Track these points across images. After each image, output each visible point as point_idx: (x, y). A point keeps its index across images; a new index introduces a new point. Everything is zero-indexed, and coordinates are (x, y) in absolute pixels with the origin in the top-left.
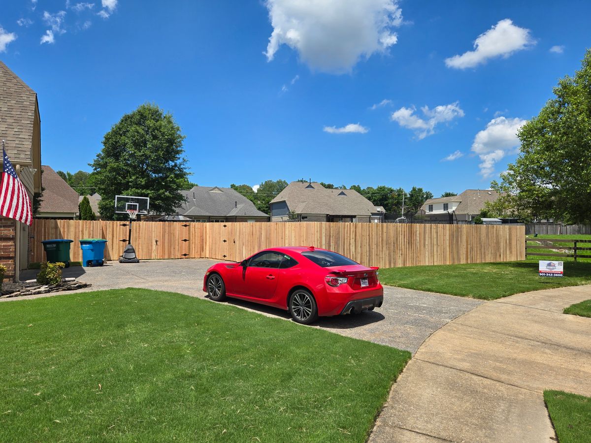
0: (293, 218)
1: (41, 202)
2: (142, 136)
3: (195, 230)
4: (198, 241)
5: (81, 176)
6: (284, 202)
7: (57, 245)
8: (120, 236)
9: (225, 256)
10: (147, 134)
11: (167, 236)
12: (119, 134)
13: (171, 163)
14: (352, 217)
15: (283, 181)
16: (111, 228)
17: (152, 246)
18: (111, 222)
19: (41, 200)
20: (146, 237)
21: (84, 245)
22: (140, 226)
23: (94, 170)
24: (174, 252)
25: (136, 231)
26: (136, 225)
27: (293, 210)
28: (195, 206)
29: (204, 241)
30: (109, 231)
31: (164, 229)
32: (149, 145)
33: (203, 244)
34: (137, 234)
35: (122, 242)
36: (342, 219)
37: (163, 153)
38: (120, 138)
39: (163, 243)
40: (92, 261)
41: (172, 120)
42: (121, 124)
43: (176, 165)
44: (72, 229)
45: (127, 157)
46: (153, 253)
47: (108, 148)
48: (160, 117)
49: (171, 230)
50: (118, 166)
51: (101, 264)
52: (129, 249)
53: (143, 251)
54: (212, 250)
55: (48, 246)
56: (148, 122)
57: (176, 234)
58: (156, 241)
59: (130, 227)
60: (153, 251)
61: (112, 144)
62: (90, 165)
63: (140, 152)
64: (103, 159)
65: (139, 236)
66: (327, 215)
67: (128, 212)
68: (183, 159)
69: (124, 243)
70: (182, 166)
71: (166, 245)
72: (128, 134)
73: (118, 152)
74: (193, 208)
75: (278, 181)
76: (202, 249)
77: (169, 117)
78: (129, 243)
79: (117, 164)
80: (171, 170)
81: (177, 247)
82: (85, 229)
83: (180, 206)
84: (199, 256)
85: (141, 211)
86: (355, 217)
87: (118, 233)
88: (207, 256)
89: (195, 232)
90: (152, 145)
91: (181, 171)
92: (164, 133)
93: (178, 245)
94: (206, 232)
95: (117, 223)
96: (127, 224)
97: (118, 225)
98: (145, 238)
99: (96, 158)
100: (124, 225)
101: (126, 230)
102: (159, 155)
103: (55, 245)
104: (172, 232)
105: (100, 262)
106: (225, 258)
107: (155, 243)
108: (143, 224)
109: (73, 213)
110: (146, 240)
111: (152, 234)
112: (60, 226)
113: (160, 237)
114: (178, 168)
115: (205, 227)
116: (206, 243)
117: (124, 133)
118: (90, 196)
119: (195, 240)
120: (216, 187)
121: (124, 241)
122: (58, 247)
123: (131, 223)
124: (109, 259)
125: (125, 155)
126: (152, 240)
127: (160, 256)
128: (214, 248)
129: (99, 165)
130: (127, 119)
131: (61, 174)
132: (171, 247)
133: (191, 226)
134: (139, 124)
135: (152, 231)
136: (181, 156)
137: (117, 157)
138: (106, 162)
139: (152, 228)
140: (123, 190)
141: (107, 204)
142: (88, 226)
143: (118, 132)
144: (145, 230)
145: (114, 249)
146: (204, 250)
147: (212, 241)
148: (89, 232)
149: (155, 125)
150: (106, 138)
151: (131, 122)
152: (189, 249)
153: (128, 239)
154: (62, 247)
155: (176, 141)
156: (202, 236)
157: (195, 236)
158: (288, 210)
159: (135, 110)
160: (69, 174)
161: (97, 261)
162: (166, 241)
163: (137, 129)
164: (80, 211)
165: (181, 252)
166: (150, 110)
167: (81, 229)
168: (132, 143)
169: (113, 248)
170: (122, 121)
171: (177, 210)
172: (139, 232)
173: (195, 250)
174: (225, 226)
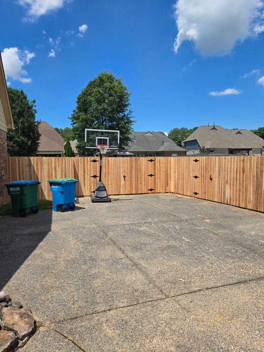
0: (204, 152)
1: (39, 144)
2: (102, 95)
3: (160, 165)
4: (163, 176)
5: (67, 130)
6: (196, 140)
7: (20, 188)
8: (90, 171)
9: (196, 193)
10: (105, 93)
11: (134, 171)
12: (87, 95)
13: (122, 114)
14: (248, 150)
15: (185, 128)
16: (83, 164)
17: (120, 181)
18: (82, 158)
19: (40, 143)
20: (115, 173)
21: (53, 187)
22: (108, 162)
23: (72, 122)
24: (141, 187)
25: (105, 167)
26: (105, 161)
27: (203, 146)
28: (135, 145)
29: (169, 175)
30: (81, 166)
31: (131, 164)
32: (107, 101)
33: (167, 179)
34: (107, 169)
35: (92, 178)
36: (239, 152)
37: (116, 107)
38: (87, 98)
39: (131, 178)
40: (62, 205)
41: (122, 82)
42: (88, 88)
43: (124, 115)
44: (45, 166)
45: (92, 111)
46: (121, 188)
47: (80, 105)
48: (113, 81)
49: (137, 165)
50: (87, 118)
51: (72, 208)
52: (100, 187)
53: (112, 186)
54: (178, 186)
55: (11, 189)
56: (105, 84)
57: (142, 169)
58: (124, 177)
59: (101, 163)
60: (121, 186)
61: (83, 102)
62: (70, 118)
63: (101, 106)
64: (77, 113)
65: (108, 172)
66: (230, 149)
67: (99, 147)
68: (130, 110)
69: (95, 179)
70: (129, 116)
71: (133, 180)
72: (93, 95)
73: (86, 108)
74: (134, 146)
75: (182, 129)
76: (167, 184)
77: (120, 80)
78: (100, 180)
79: (86, 116)
80: (122, 119)
81: (143, 182)
82: (57, 166)
83: (127, 145)
84: (164, 191)
85: (111, 146)
86: (251, 149)
87: (89, 169)
88: (172, 190)
89: (160, 167)
90: (109, 101)
91: (128, 119)
92: (117, 91)
93: (145, 180)
94: (170, 167)
95: (87, 159)
96: (97, 160)
97: (89, 161)
98: (113, 174)
99: (72, 113)
100: (95, 161)
101: (96, 166)
102: (114, 108)
103: (18, 189)
104: (139, 167)
105: (71, 205)
106: (197, 196)
107: (123, 179)
108: (111, 160)
109: (61, 151)
110: (115, 175)
111: (120, 169)
112: (34, 163)
113: (128, 172)
114: (126, 117)
115: (169, 161)
116: (170, 178)
117: (90, 94)
118: (72, 141)
119: (160, 175)
120: (149, 132)
121: (95, 177)
122: (22, 191)
123: (101, 159)
124: (82, 195)
125: (91, 109)
126: (120, 175)
127: (128, 191)
128: (180, 184)
129: (75, 117)
130: (92, 84)
131: (57, 129)
132: (138, 182)
133: (156, 161)
134: (99, 86)
135: (120, 166)
136: (129, 108)
137: (86, 111)
138: (79, 116)
139: (120, 163)
140: (91, 135)
141: (80, 145)
142: (60, 163)
143: (86, 93)
144: (114, 166)
145: (86, 185)
146: (169, 184)
147: (178, 176)
148: (62, 169)
149: (110, 86)
150: (78, 99)
151: (94, 86)
152: (155, 183)
153: (98, 175)
154: (26, 191)
155: (124, 97)
156: (166, 171)
157: (160, 171)
158: (199, 146)
159: (97, 77)
160: (61, 129)
161: (68, 205)
162: (133, 176)
163: (98, 90)
164: (65, 150)
165: (147, 187)
166: (106, 76)
167: (53, 166)
168: (95, 100)
169: (84, 184)
170: (88, 86)
171: (126, 147)
172: (108, 168)
173: (160, 185)
174: (196, 161)
